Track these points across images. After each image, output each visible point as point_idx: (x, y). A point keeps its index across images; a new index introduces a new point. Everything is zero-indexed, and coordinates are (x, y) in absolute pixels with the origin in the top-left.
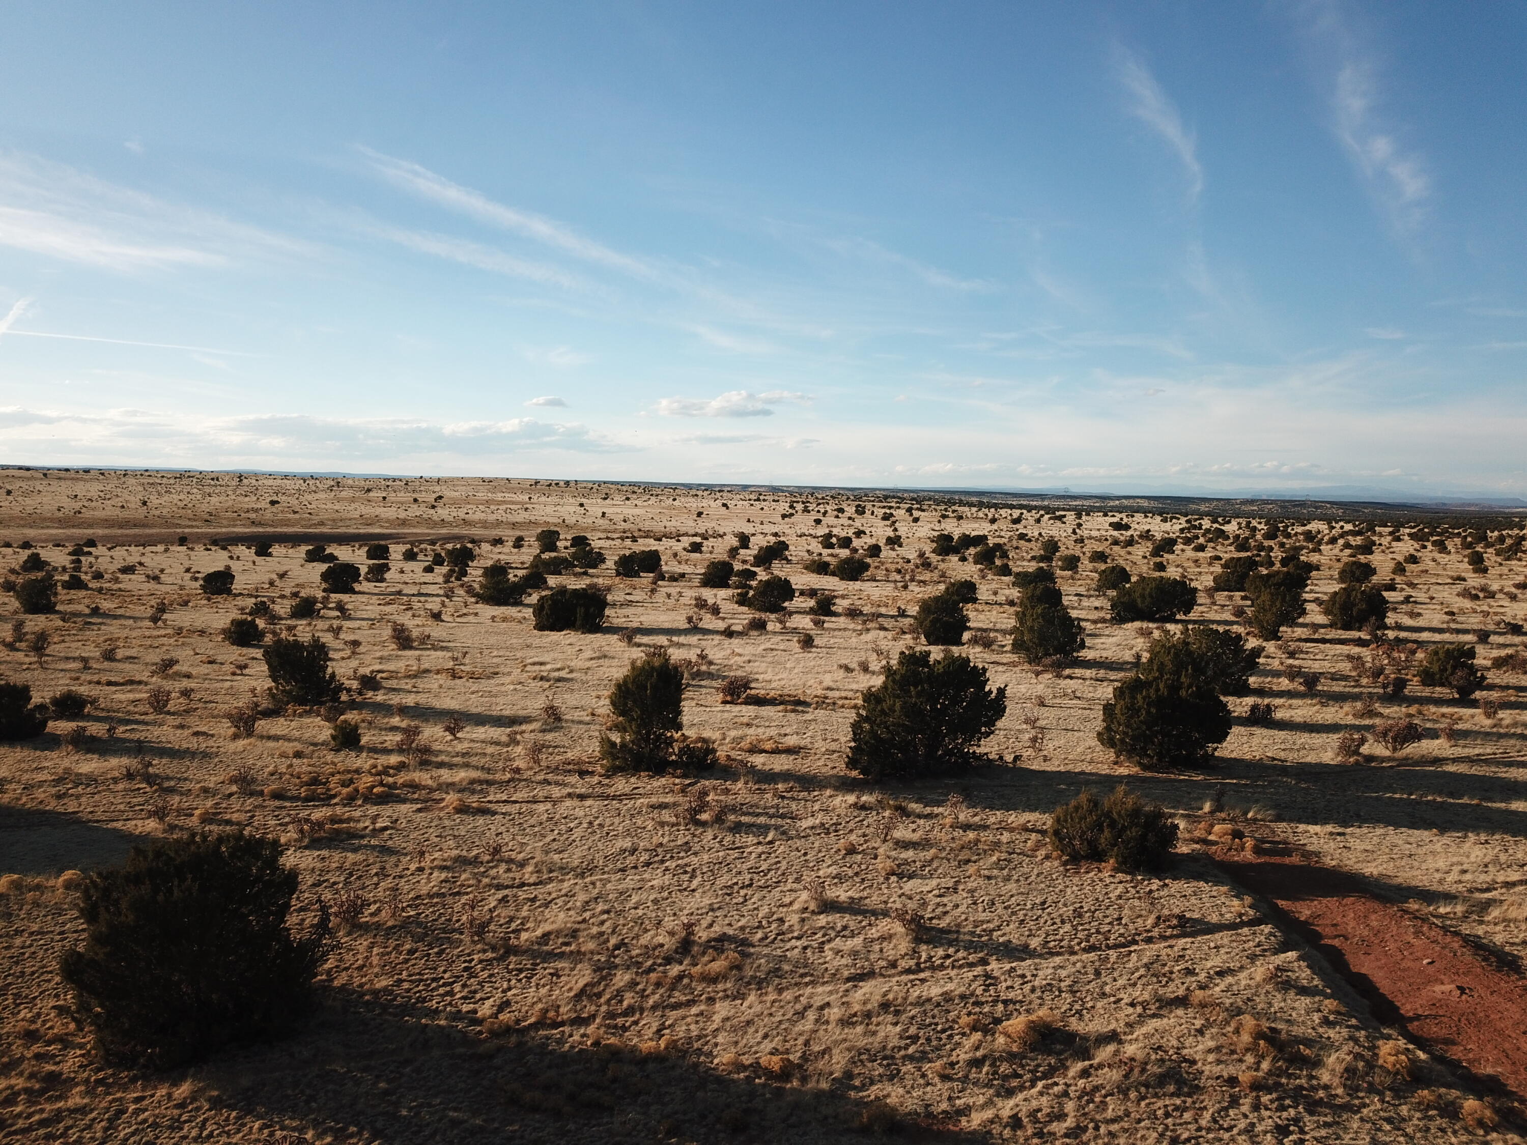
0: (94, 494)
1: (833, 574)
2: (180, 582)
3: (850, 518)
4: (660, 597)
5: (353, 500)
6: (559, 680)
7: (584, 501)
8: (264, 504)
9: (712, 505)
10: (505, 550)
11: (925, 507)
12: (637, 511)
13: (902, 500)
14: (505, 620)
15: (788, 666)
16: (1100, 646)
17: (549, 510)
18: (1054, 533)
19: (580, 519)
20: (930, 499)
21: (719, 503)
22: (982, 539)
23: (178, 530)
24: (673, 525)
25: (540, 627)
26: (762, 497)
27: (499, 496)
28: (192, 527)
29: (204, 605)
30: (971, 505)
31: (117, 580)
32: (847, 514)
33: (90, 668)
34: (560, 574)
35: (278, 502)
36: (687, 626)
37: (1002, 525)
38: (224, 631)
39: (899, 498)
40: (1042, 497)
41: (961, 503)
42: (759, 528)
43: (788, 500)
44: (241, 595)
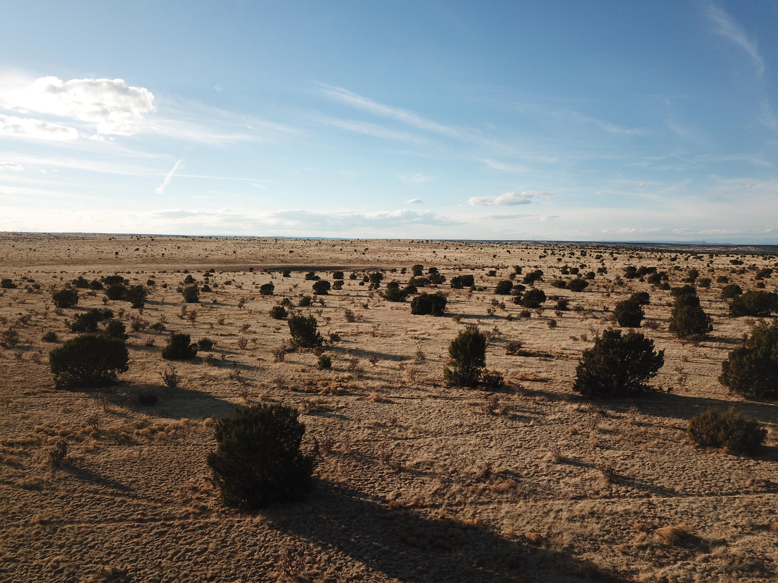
0: (213, 248)
1: (568, 288)
2: (250, 289)
3: (577, 258)
4: (473, 299)
5: (327, 250)
6: (423, 339)
7: (435, 250)
8: (287, 253)
9: (501, 251)
10: (397, 275)
11: (620, 252)
12: (462, 255)
13: (607, 248)
14: (397, 309)
15: (542, 336)
16: (722, 329)
17: (418, 255)
18: (696, 266)
19: (433, 259)
20: (623, 248)
21: (505, 250)
22: (653, 270)
23: (250, 265)
24: (480, 262)
25: (414, 313)
26: (528, 247)
27: (395, 248)
28: (255, 263)
29: (261, 300)
30: (647, 251)
31: (223, 288)
32: (576, 256)
33: (213, 328)
34: (424, 287)
35: (293, 252)
36: (488, 314)
37: (665, 261)
38: (270, 312)
39: (606, 247)
40: (689, 246)
41: (641, 250)
42: (527, 263)
43: (543, 248)
44: (277, 295)
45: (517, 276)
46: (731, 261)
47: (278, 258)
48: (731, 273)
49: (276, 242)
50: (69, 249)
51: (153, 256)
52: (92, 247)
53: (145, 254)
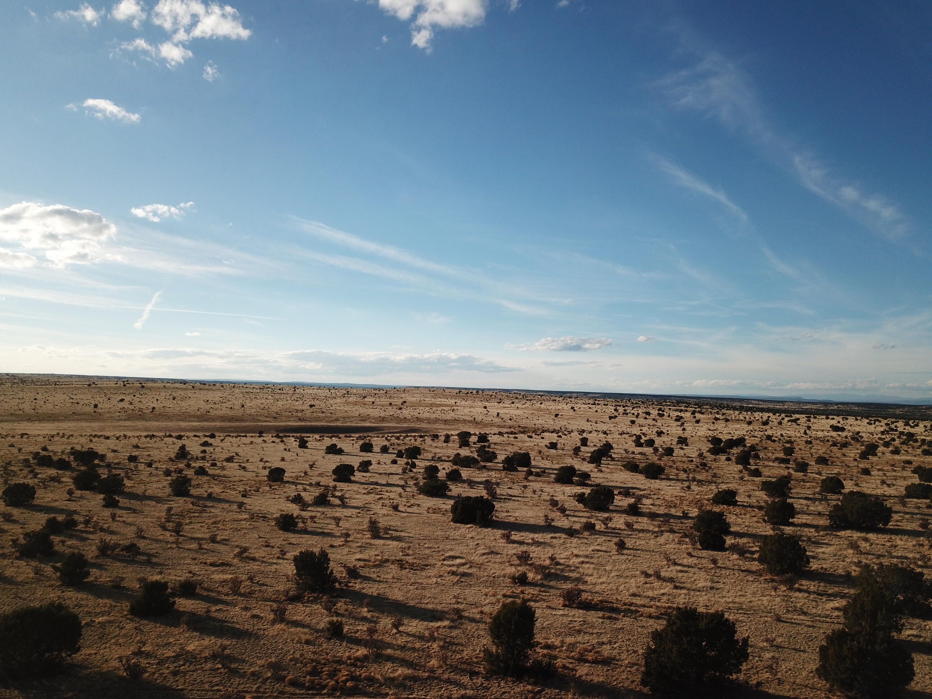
1: (641, 473)
3: (654, 420)
4: (529, 493)
5: (356, 403)
6: (464, 575)
7: (487, 404)
8: (306, 407)
10: (440, 445)
11: (704, 410)
12: (518, 412)
13: (688, 405)
14: (434, 511)
15: (607, 568)
17: (466, 411)
18: (791, 433)
19: (484, 418)
20: (707, 404)
21: (569, 406)
23: (260, 424)
24: (540, 423)
25: (455, 520)
26: (596, 402)
27: (438, 401)
28: (267, 421)
29: (268, 492)
30: (735, 409)
31: (223, 468)
32: (652, 416)
33: (203, 549)
34: (470, 467)
35: (314, 406)
36: (544, 523)
37: (756, 426)
38: (276, 519)
40: (783, 402)
42: (595, 427)
43: (614, 404)
44: (288, 482)
45: (583, 448)
46: (831, 427)
47: (295, 414)
48: (831, 445)
49: (295, 390)
50: (35, 399)
51: (140, 410)
52: (65, 396)
53: (131, 407)
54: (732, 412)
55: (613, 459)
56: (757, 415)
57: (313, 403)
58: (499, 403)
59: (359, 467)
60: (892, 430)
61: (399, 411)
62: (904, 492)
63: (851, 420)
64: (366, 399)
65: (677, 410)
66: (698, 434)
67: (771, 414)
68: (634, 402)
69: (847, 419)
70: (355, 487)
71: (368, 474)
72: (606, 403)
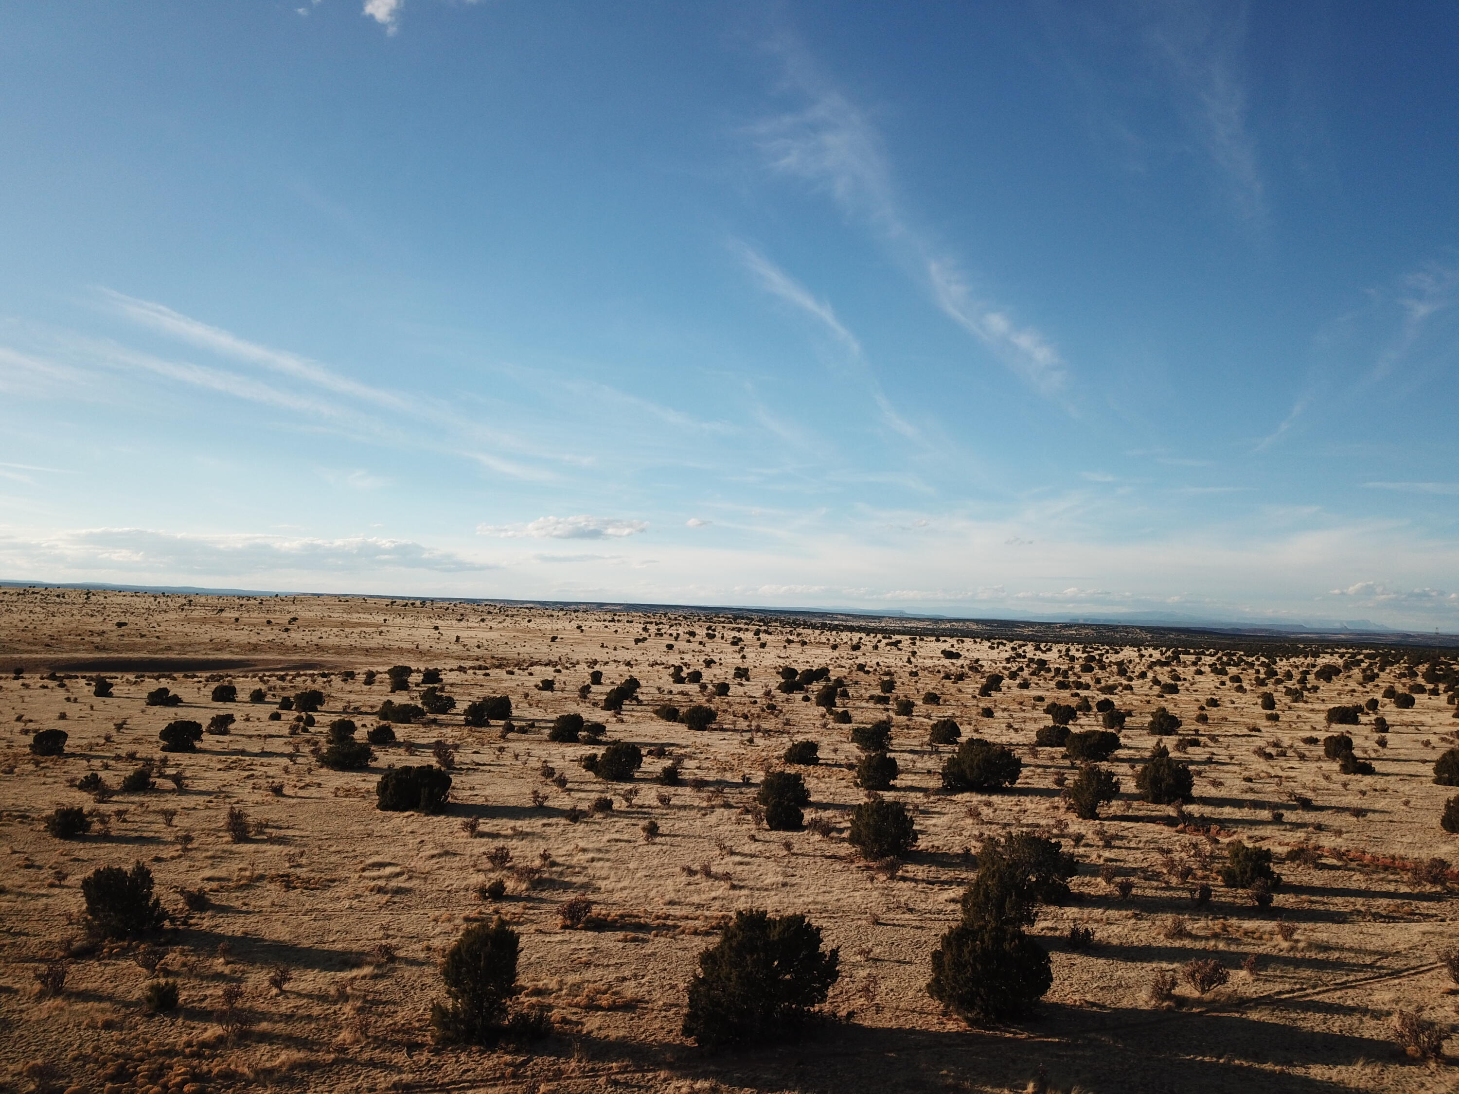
1: (682, 721)
3: (701, 643)
4: (507, 758)
5: (204, 621)
7: (439, 622)
8: (109, 626)
9: (565, 626)
10: (356, 687)
12: (491, 635)
13: (751, 621)
14: (348, 793)
16: (932, 829)
17: (404, 633)
18: (891, 661)
19: (434, 644)
20: (776, 621)
21: (574, 624)
22: (822, 673)
23: (16, 656)
24: (526, 651)
25: (384, 806)
26: (616, 618)
27: (355, 617)
28: (31, 652)
29: (31, 773)
30: (814, 627)
32: (698, 638)
34: (409, 723)
35: (125, 624)
36: (531, 804)
37: (843, 651)
38: (47, 819)
39: (748, 619)
40: (880, 617)
41: (806, 625)
42: (613, 655)
43: (642, 621)
44: (73, 755)
45: (594, 688)
46: (943, 652)
47: (87, 639)
48: (944, 678)
49: (88, 598)
54: (810, 631)
55: (640, 703)
56: (845, 636)
57: (123, 620)
58: (460, 620)
59: (210, 725)
60: (1019, 656)
61: (285, 635)
62: (1035, 739)
63: (968, 643)
64: (224, 614)
65: (733, 629)
66: (764, 663)
67: (863, 635)
68: (673, 617)
69: (963, 642)
70: (203, 759)
71: (227, 738)
72: (630, 619)
